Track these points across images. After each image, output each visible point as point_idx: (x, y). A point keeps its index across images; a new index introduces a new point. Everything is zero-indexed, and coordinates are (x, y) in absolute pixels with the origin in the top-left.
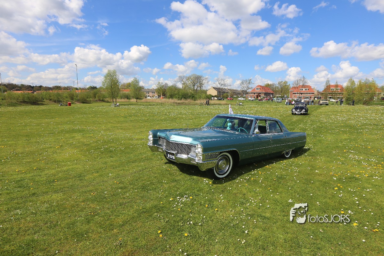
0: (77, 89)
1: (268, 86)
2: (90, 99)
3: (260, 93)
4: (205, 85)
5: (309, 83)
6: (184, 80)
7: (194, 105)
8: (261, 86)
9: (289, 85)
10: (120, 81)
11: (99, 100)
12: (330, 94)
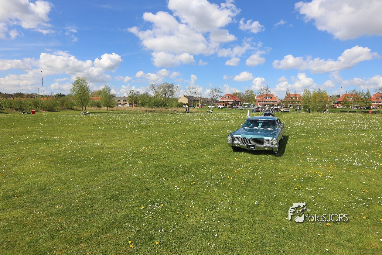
0: (42, 96)
1: (236, 94)
2: (57, 107)
3: (229, 101)
4: (177, 93)
5: (272, 92)
6: (156, 88)
7: (166, 113)
8: (229, 95)
9: (255, 93)
10: (89, 88)
11: (68, 108)
12: (290, 102)
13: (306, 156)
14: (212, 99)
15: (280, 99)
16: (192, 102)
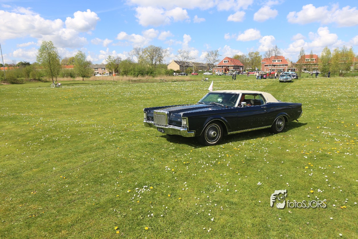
1: (237, 58)
2: (22, 78)
3: (228, 66)
4: (165, 58)
6: (141, 53)
7: (153, 82)
8: (229, 58)
9: (261, 56)
11: (35, 79)
12: (304, 65)
13: (322, 130)
14: (208, 64)
15: (292, 62)
16: (185, 68)
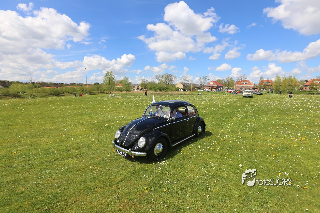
0: (86, 85)
1: (219, 81)
2: (95, 92)
3: (213, 86)
4: (174, 81)
5: (248, 79)
6: (160, 78)
7: (167, 95)
8: (214, 81)
9: (234, 80)
10: (115, 78)
11: (102, 92)
12: (263, 86)
14: (200, 85)
15: (254, 84)
16: (186, 87)
